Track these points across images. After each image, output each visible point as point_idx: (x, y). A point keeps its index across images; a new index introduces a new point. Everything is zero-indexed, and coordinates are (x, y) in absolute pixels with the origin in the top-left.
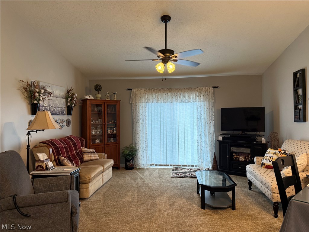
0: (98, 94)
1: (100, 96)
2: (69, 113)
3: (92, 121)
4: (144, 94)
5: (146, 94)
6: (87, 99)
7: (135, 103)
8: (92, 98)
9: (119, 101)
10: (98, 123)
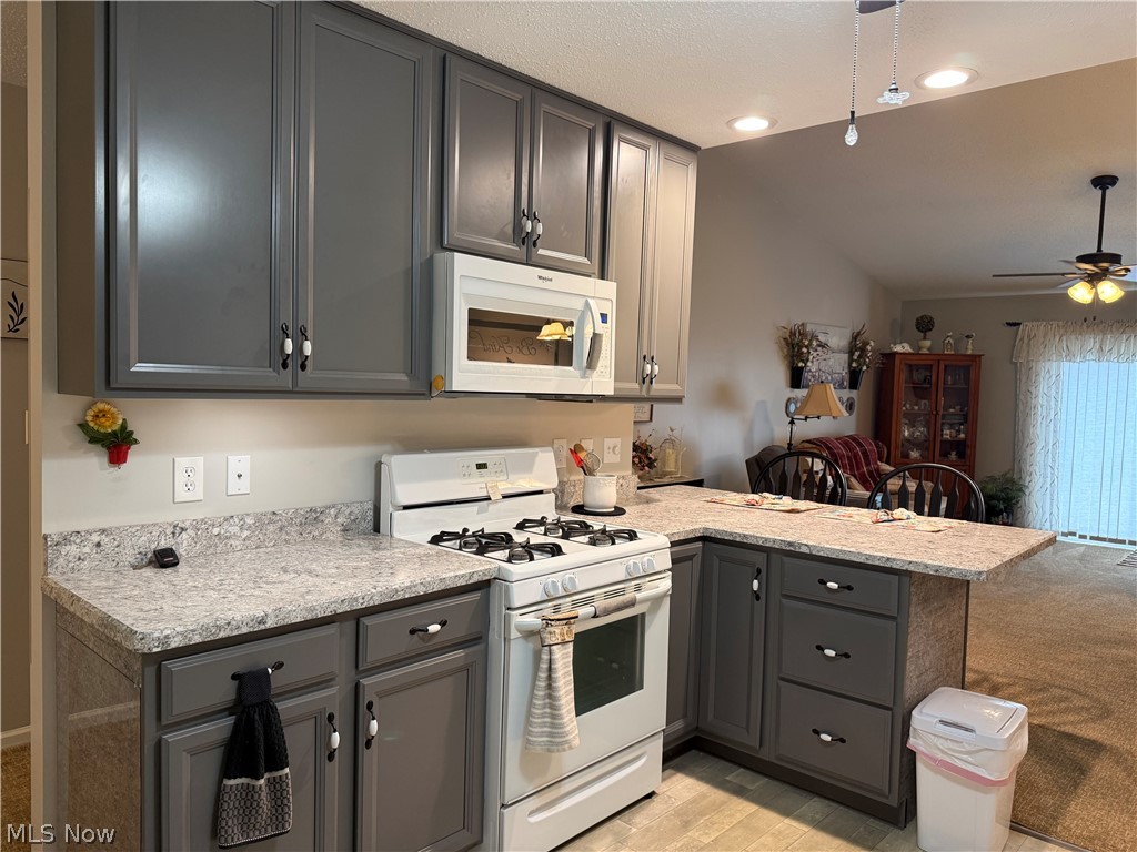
0: (925, 339)
1: (928, 343)
2: (854, 385)
3: (904, 405)
4: (1057, 338)
5: (1064, 338)
6: (896, 353)
7: (1028, 361)
8: (908, 349)
9: (980, 356)
10: (919, 409)
